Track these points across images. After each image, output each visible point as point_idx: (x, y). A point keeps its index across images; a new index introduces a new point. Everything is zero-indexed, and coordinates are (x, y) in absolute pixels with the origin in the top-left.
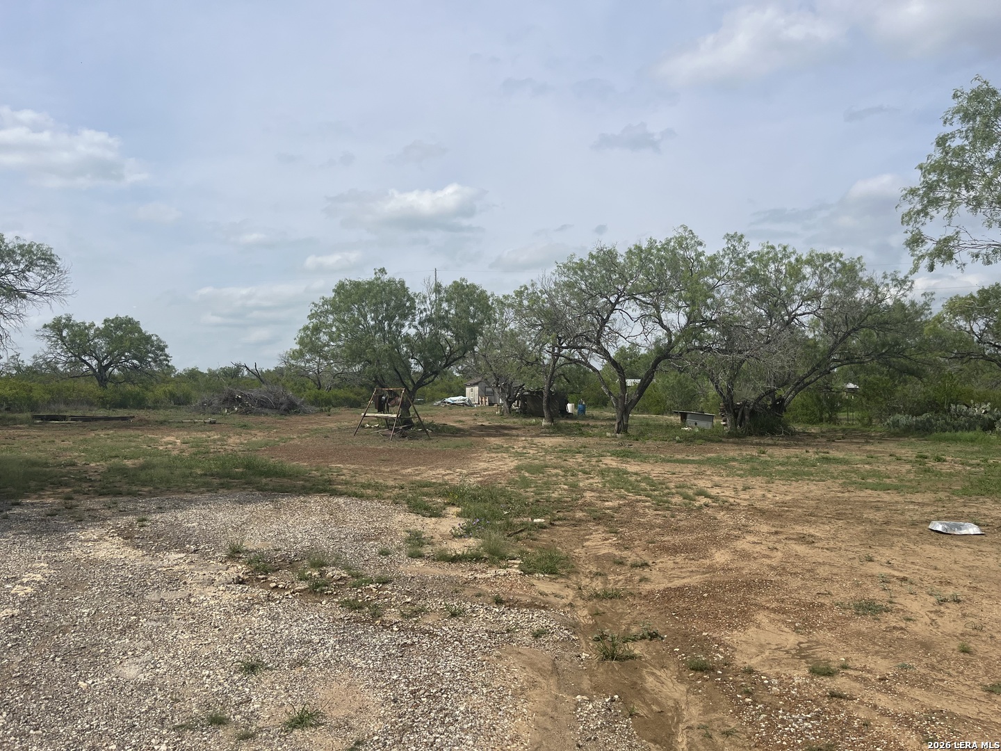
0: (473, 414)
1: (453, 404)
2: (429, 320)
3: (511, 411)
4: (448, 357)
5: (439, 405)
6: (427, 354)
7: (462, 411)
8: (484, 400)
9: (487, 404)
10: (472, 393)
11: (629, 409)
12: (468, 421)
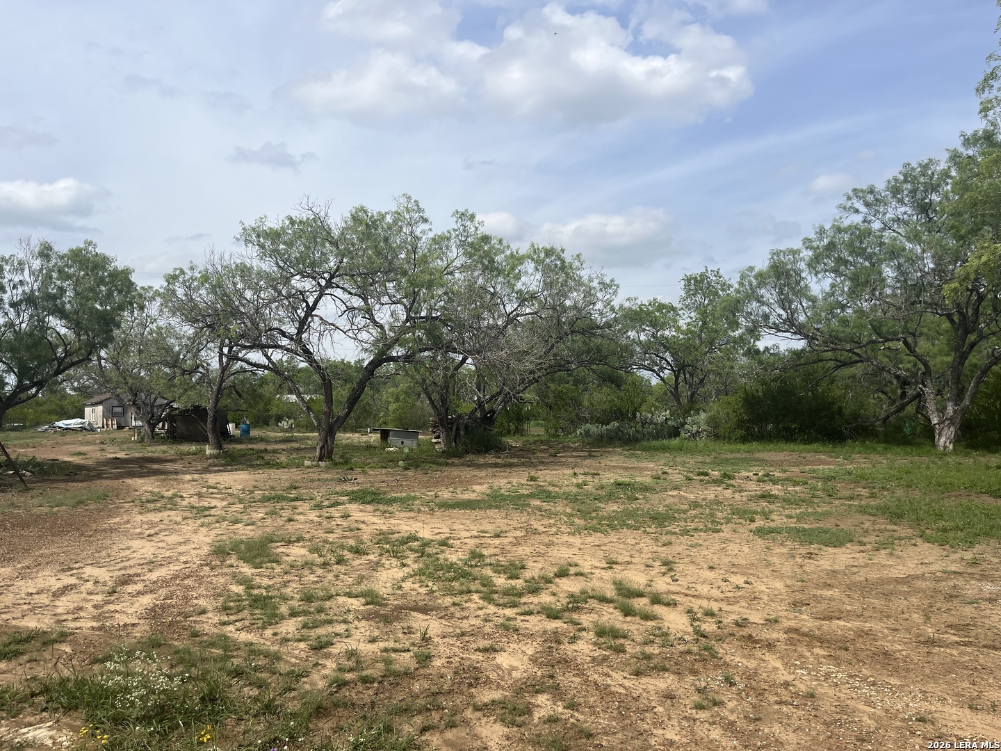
0: (98, 442)
1: (66, 429)
2: (29, 300)
3: (154, 436)
4: (60, 361)
5: (46, 430)
6: (24, 354)
7: (80, 437)
8: (110, 423)
9: (115, 427)
10: (94, 415)
11: (335, 428)
12: (93, 453)
